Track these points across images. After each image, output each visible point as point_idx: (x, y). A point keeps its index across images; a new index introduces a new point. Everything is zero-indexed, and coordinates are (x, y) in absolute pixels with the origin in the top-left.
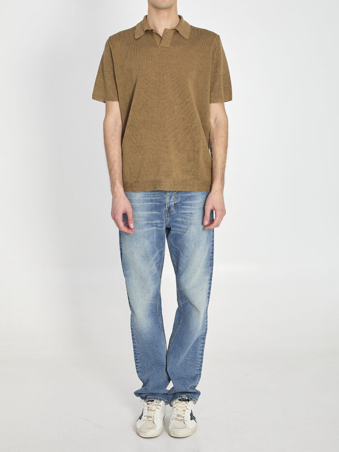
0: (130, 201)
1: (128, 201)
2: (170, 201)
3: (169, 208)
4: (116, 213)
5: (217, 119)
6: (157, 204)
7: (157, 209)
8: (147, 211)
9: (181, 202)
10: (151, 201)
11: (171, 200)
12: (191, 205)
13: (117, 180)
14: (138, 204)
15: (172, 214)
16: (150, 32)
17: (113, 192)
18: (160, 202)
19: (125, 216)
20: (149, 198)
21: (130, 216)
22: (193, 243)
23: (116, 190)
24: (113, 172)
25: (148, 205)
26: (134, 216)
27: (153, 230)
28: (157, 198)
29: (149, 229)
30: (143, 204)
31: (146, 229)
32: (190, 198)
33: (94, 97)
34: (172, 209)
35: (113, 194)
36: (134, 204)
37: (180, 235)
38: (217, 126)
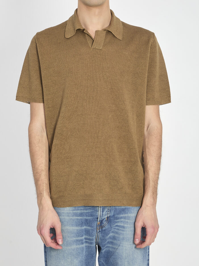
0: (59, 214)
1: (56, 214)
2: (102, 214)
3: (101, 222)
4: (43, 227)
5: (150, 126)
6: (88, 218)
7: (88, 223)
8: (77, 226)
9: (114, 215)
10: (81, 215)
11: (104, 213)
12: (125, 218)
13: (45, 191)
14: (67, 218)
15: (104, 229)
16: (82, 32)
17: (40, 204)
18: (92, 216)
19: (53, 231)
20: (79, 211)
21: (58, 231)
22: (126, 260)
23: (43, 201)
24: (40, 182)
25: (77, 219)
26: (62, 231)
27: (83, 248)
28: (88, 211)
29: (78, 246)
30: (72, 218)
31: (74, 246)
32: (123, 211)
33: (18, 98)
34: (105, 223)
35: (39, 206)
36: (62, 217)
37: (111, 252)
38: (149, 134)
